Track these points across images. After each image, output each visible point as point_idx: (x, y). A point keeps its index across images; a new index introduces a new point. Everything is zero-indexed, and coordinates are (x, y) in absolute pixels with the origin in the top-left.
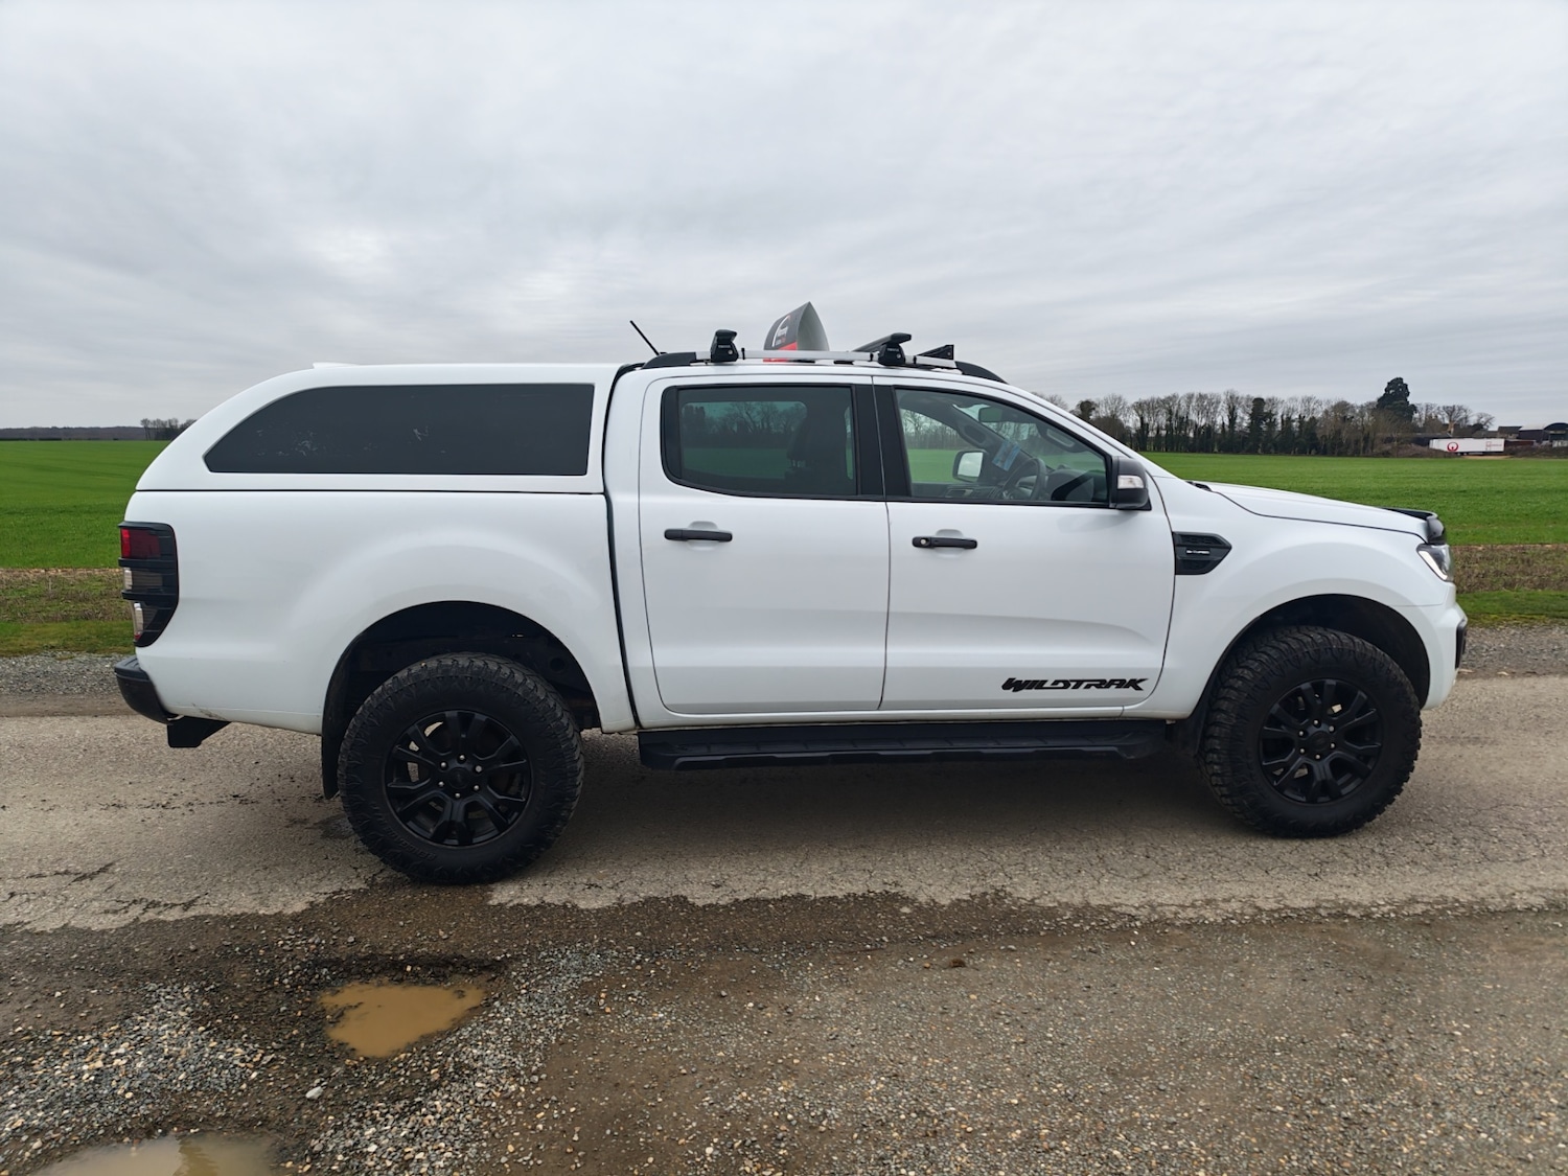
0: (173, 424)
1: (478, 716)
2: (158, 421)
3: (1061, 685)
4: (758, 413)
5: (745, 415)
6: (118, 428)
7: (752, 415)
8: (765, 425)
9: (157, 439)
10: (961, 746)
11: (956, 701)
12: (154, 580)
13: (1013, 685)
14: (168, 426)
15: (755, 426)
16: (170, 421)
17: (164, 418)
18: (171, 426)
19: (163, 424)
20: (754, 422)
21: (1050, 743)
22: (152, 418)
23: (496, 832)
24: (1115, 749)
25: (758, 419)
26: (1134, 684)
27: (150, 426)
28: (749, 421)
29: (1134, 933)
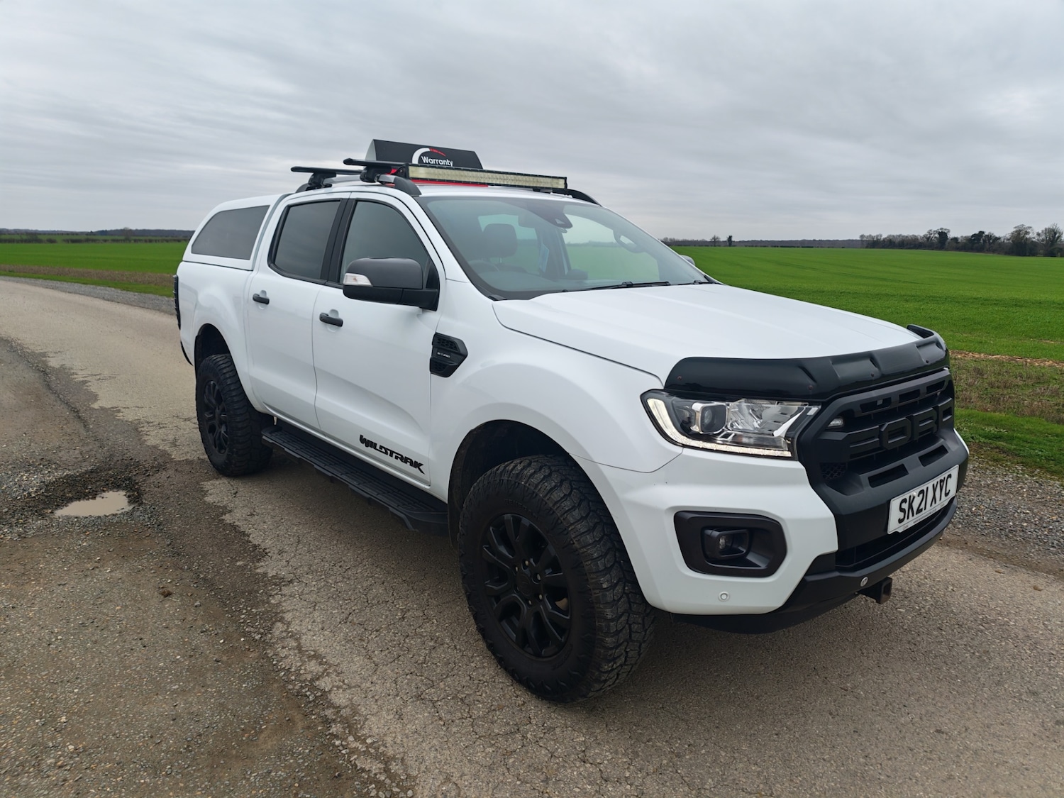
0: (879, 238)
2: (870, 235)
6: (849, 240)
9: (867, 247)
14: (875, 239)
16: (877, 236)
17: (874, 234)
18: (877, 239)
19: (873, 238)
22: (867, 234)
27: (865, 239)
29: (242, 639)
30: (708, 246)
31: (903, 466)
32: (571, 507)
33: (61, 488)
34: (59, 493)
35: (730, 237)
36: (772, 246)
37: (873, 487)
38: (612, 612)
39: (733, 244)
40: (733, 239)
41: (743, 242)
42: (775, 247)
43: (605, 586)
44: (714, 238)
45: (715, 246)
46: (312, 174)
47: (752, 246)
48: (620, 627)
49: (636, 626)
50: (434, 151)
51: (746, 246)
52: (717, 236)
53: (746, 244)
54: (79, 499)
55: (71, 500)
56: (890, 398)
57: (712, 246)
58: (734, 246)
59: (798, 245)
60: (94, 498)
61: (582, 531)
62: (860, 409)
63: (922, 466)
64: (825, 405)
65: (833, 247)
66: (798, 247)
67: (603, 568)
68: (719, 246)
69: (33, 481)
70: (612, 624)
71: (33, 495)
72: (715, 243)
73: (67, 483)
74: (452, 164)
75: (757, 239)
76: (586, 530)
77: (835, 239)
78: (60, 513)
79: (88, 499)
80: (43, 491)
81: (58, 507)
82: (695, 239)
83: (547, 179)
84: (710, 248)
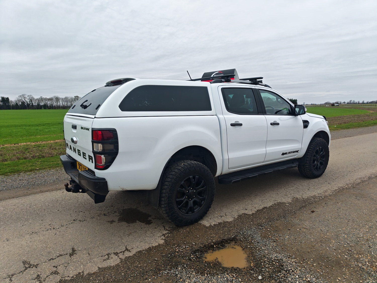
1: (197, 176)
3: (289, 153)
4: (28, 99)
5: (23, 100)
7: (26, 100)
8: (31, 103)
10: (276, 169)
11: (274, 159)
12: (111, 147)
13: (283, 154)
15: (27, 103)
20: (27, 102)
21: (288, 166)
23: (199, 207)
24: (296, 165)
25: (28, 101)
26: (297, 151)
28: (25, 101)
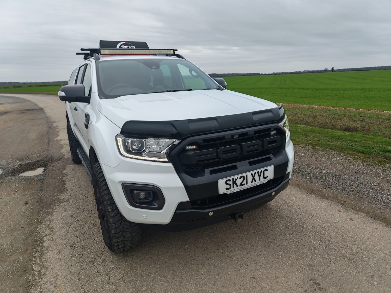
29: (35, 221)
30: (323, 72)
31: (236, 165)
32: (103, 180)
33: (25, 167)
34: (24, 168)
35: (333, 68)
36: (352, 71)
37: (211, 174)
38: (112, 220)
39: (334, 71)
40: (334, 69)
41: (339, 70)
42: (353, 71)
43: (109, 210)
44: (326, 69)
45: (326, 72)
46: (84, 55)
47: (343, 71)
48: (117, 226)
49: (126, 226)
50: (127, 43)
51: (340, 71)
52: (327, 68)
53: (341, 70)
54: (29, 170)
55: (27, 170)
56: (225, 137)
57: (324, 72)
58: (335, 72)
59: (364, 69)
60: (34, 170)
61: (104, 189)
62: (203, 142)
63: (249, 166)
64: (183, 140)
65: (380, 70)
66: (364, 70)
67: (110, 203)
68: (328, 72)
69: (18, 164)
70: (113, 225)
71: (15, 169)
72: (326, 71)
73: (27, 165)
74: (134, 48)
75: (345, 68)
76: (106, 189)
77: (382, 66)
78: (21, 175)
79: (32, 170)
80: (19, 167)
81: (22, 173)
82: (318, 70)
83: (165, 50)
84: (324, 73)
